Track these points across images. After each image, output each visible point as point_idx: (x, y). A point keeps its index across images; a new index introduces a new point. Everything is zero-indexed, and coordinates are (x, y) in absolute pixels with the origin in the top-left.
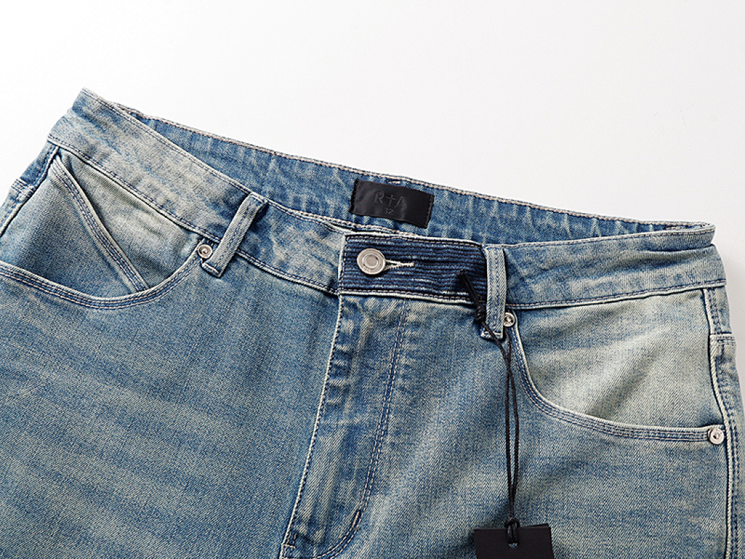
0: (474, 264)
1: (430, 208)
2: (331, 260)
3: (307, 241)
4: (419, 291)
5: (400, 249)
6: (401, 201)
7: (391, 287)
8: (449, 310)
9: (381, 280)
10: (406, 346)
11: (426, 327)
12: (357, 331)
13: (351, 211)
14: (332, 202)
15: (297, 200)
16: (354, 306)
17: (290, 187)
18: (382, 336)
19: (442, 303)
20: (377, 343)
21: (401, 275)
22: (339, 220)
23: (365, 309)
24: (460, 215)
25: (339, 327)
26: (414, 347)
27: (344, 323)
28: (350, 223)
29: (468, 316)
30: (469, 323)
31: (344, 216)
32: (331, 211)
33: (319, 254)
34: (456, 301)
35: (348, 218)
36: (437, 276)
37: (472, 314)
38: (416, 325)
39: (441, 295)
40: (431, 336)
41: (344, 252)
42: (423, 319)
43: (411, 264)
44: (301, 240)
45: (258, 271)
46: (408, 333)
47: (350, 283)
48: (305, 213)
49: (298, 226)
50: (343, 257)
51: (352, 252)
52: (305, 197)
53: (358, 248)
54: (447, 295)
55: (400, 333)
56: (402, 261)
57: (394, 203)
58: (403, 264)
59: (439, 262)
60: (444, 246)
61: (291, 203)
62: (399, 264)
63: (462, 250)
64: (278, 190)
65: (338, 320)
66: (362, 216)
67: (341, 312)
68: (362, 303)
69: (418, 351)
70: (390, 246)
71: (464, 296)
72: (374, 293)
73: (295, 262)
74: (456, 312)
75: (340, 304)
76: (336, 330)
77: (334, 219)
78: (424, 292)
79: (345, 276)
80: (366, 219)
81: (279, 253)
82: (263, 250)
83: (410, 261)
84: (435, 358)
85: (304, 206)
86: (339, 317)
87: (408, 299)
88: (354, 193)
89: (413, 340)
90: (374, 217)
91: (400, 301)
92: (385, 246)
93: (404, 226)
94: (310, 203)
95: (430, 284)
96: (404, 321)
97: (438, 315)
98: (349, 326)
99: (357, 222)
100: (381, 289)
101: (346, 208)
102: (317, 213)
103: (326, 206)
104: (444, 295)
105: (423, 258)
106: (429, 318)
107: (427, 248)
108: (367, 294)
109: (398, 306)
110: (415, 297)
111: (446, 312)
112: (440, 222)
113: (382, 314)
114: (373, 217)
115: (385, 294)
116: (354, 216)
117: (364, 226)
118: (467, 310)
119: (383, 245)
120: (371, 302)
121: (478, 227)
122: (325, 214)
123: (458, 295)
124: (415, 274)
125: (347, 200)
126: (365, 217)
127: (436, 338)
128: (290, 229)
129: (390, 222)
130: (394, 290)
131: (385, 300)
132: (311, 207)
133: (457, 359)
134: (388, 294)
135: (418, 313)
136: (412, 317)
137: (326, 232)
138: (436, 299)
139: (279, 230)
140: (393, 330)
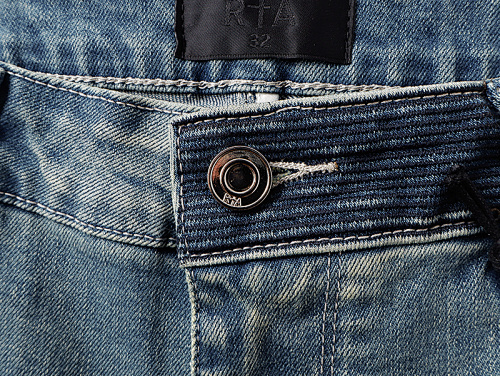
0: (479, 139)
1: (351, 13)
2: (157, 178)
3: (100, 144)
4: (359, 232)
5: (299, 134)
6: (284, 10)
7: (293, 232)
8: (431, 257)
9: (270, 220)
10: (346, 349)
11: (383, 304)
12: (235, 339)
13: (180, 53)
14: (136, 41)
15: (65, 52)
16: (218, 288)
17: (46, 25)
18: (291, 336)
19: (413, 244)
20: (284, 351)
21: (312, 196)
22: (160, 82)
23: (246, 293)
24: (421, 15)
25: (198, 332)
26: (364, 350)
27: (205, 325)
28: (183, 82)
29: (473, 258)
30: (477, 272)
31: (168, 70)
32: (138, 63)
33: (130, 168)
34: (445, 235)
35: (176, 71)
36: (393, 183)
37: (481, 253)
38: (362, 304)
39: (409, 226)
40: (397, 320)
41: (178, 162)
42: (375, 288)
43: (331, 166)
44: (88, 144)
45: (27, 217)
46: (347, 322)
47: (200, 239)
48: (89, 79)
49: (77, 111)
50: (178, 174)
51: (194, 161)
52: (78, 42)
53: (205, 149)
54: (423, 226)
55: (328, 325)
56: (308, 160)
57: (269, 17)
58: (312, 169)
59: (395, 149)
60: (403, 110)
61: (55, 61)
62: (303, 168)
63: (445, 111)
64: (25, 38)
65: (193, 319)
66: (207, 61)
67: (196, 301)
68: (235, 280)
69: (372, 357)
70: (275, 132)
71: (461, 219)
72: (258, 255)
73: (87, 195)
74: (448, 257)
75: (190, 287)
76: (193, 341)
77: (150, 81)
78: (368, 231)
79: (189, 223)
80: (215, 66)
81: (54, 178)
82: (22, 175)
83: (328, 158)
84: (411, 360)
85: (81, 61)
86: (193, 312)
87: (334, 254)
88: (180, 11)
89: (360, 336)
90: (231, 60)
91: (320, 261)
92: (265, 132)
93: (299, 70)
94: (93, 52)
95: (380, 208)
96: (334, 299)
97: (408, 272)
98: (216, 330)
99: (198, 76)
100: (271, 241)
101: (167, 49)
102: (111, 72)
103: (125, 52)
104: (416, 226)
105: (356, 148)
106: (388, 284)
107: (362, 121)
108: (242, 257)
109: (317, 271)
110: (352, 246)
111: (424, 262)
112: (379, 42)
113: (284, 296)
114: (229, 61)
115: (282, 252)
116: (189, 66)
117: (213, 84)
118: (470, 248)
119: (259, 133)
120: (254, 276)
121: (465, 36)
122: (127, 72)
123: (447, 221)
124: (344, 187)
125: (168, 30)
126: (212, 63)
127: (409, 322)
128: (63, 121)
129: (267, 66)
130: (302, 237)
131: (286, 266)
132: (98, 62)
133: (457, 354)
134: (290, 251)
135: (364, 280)
136: (350, 291)
137: (134, 117)
138: (399, 240)
139: (42, 128)
140: (313, 323)
